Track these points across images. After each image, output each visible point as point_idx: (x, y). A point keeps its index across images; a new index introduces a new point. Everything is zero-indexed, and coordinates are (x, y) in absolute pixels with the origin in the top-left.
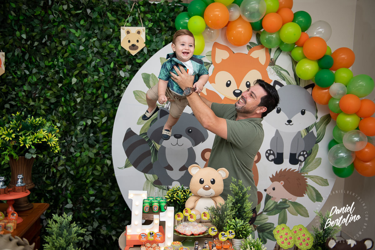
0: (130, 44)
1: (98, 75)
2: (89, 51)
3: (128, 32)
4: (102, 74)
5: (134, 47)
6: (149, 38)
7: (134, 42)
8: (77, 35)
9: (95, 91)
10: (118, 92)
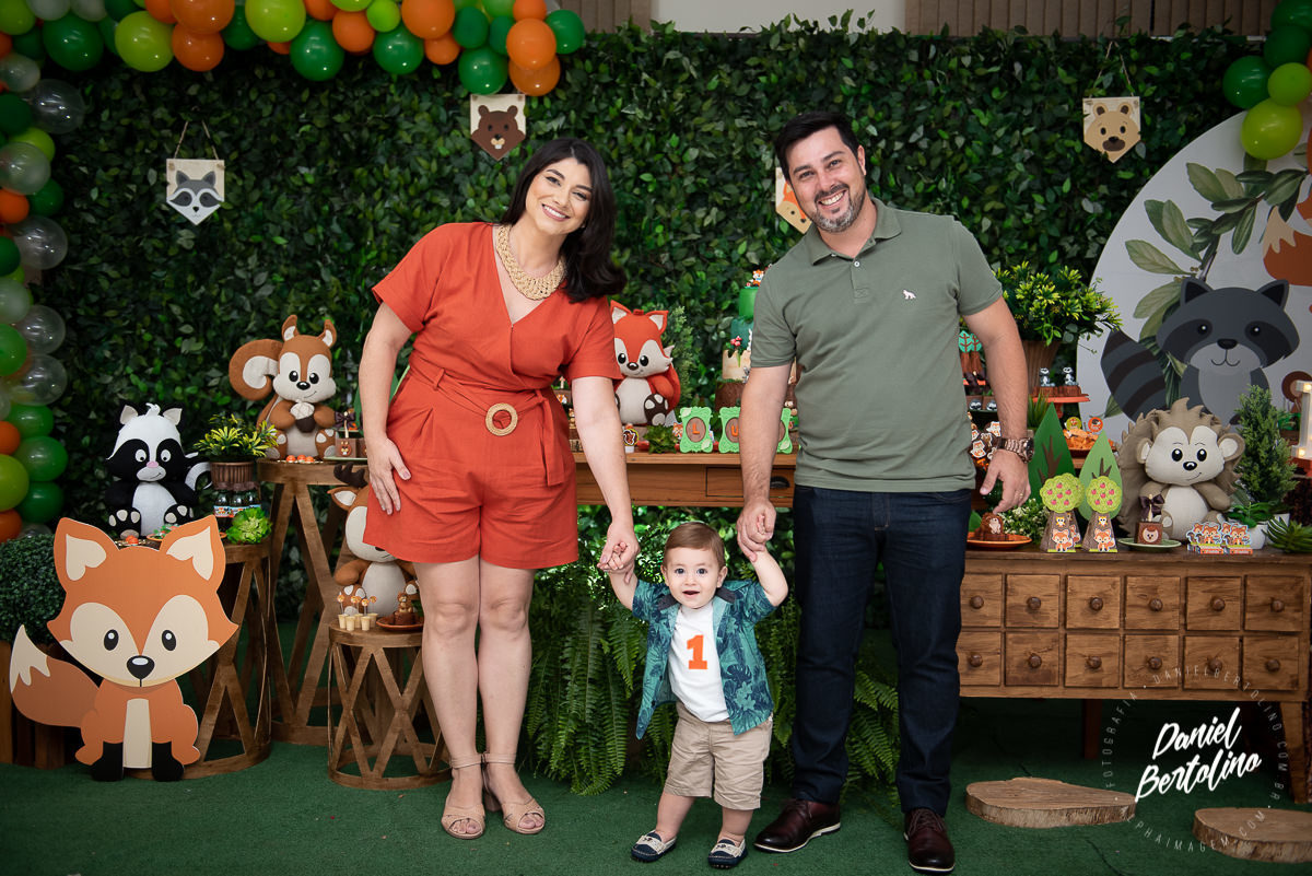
0: (1106, 138)
1: (1031, 210)
2: (1016, 157)
3: (1100, 111)
4: (1039, 207)
5: (1114, 143)
6: (1148, 120)
7: (1113, 132)
8: (984, 122)
9: (1025, 246)
10: (1076, 247)
